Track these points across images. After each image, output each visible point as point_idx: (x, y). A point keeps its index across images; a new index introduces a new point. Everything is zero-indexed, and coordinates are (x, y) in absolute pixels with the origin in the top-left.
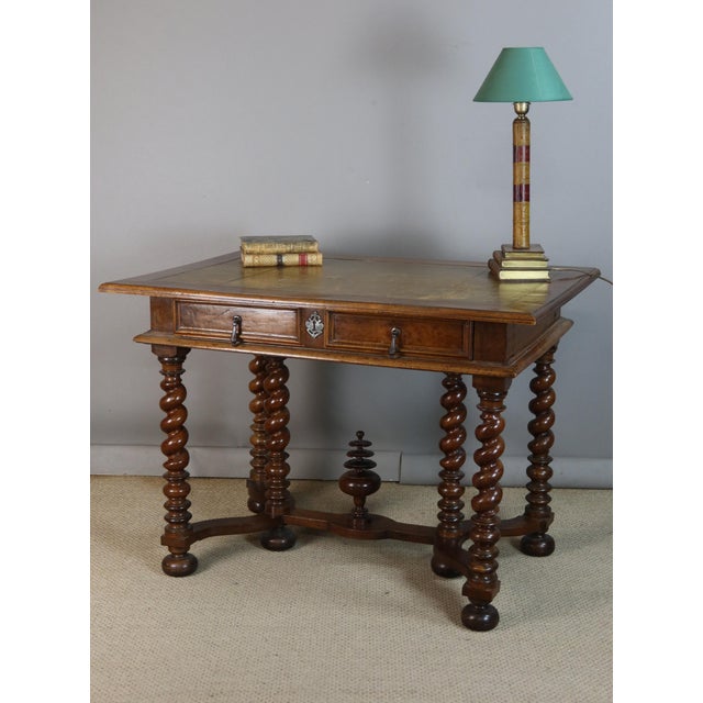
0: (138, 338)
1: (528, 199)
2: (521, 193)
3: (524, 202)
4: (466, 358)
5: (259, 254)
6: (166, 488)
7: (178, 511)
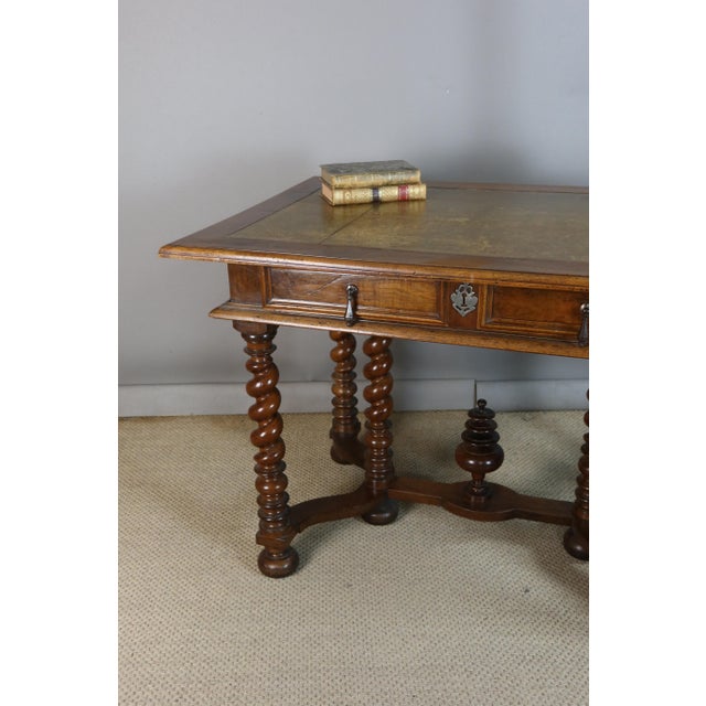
0: (214, 313)
5: (350, 189)
6: (259, 484)
7: (274, 508)
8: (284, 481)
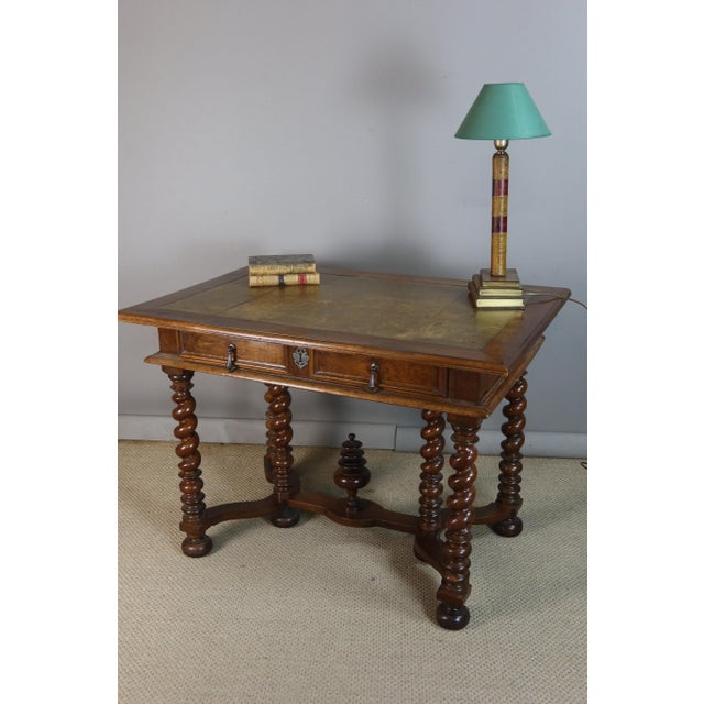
0: (148, 359)
1: (505, 230)
2: (499, 225)
3: (501, 233)
4: (441, 396)
5: (262, 275)
6: (182, 486)
7: (193, 504)
8: (201, 484)
